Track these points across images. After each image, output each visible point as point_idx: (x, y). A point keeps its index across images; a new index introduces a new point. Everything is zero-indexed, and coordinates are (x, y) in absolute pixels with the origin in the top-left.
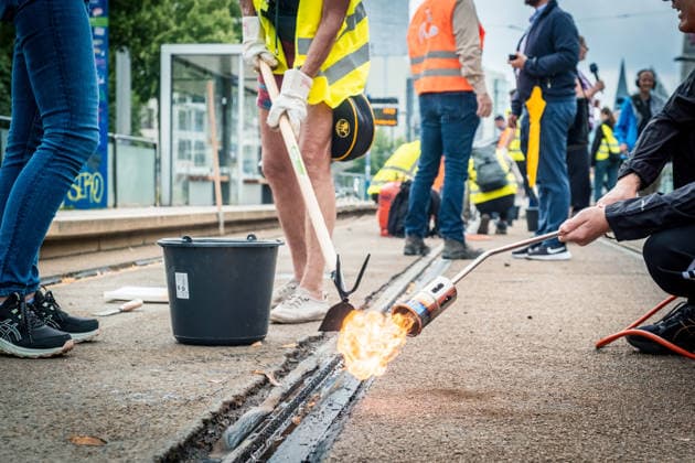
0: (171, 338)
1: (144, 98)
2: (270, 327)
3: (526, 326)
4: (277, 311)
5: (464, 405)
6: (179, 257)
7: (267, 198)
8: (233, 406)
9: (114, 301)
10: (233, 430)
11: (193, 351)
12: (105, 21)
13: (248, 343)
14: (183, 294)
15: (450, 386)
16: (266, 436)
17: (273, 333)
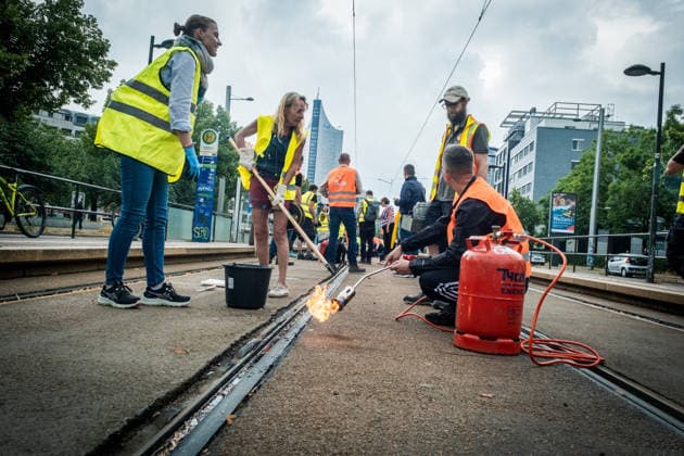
0: (225, 304)
1: (230, 198)
2: (268, 299)
3: (372, 307)
4: (272, 292)
5: (341, 343)
6: (231, 271)
7: (251, 243)
8: (245, 338)
9: (204, 285)
10: (243, 349)
11: (234, 311)
12: (215, 166)
13: (256, 308)
14: (231, 286)
15: (337, 333)
16: (257, 352)
17: (269, 304)
